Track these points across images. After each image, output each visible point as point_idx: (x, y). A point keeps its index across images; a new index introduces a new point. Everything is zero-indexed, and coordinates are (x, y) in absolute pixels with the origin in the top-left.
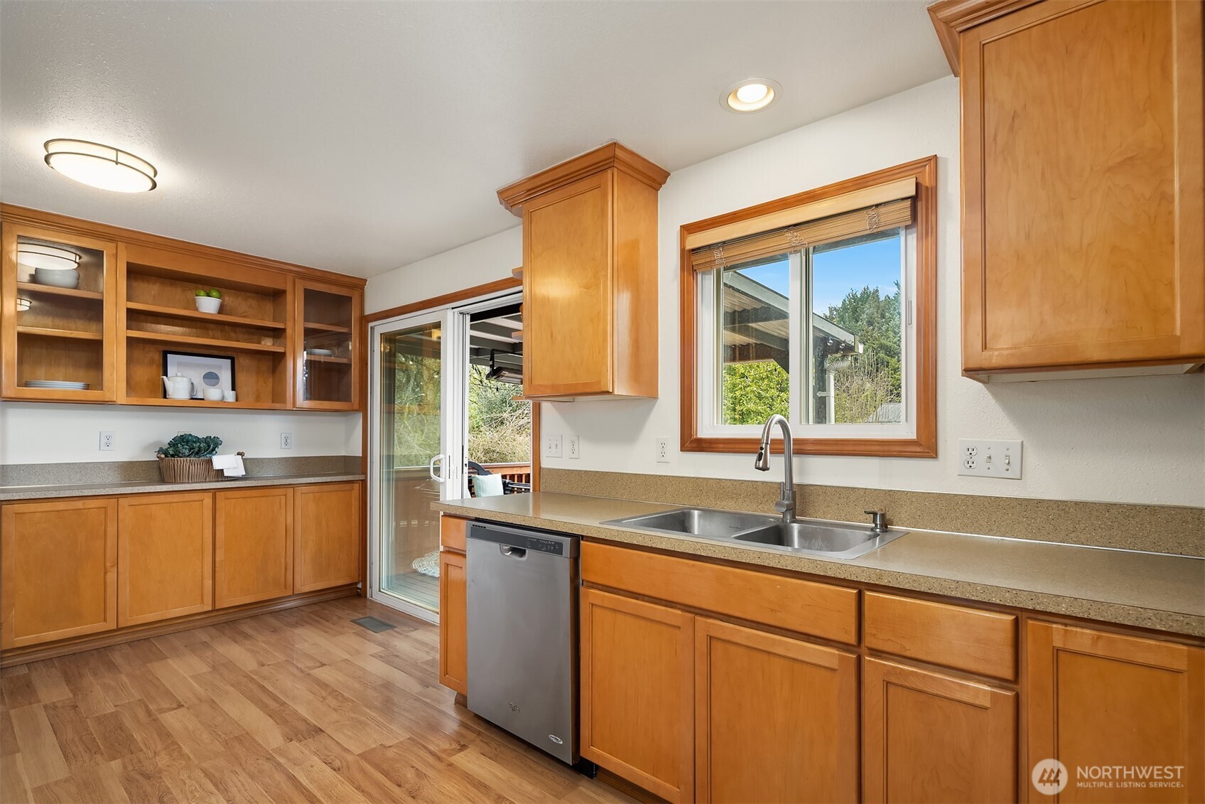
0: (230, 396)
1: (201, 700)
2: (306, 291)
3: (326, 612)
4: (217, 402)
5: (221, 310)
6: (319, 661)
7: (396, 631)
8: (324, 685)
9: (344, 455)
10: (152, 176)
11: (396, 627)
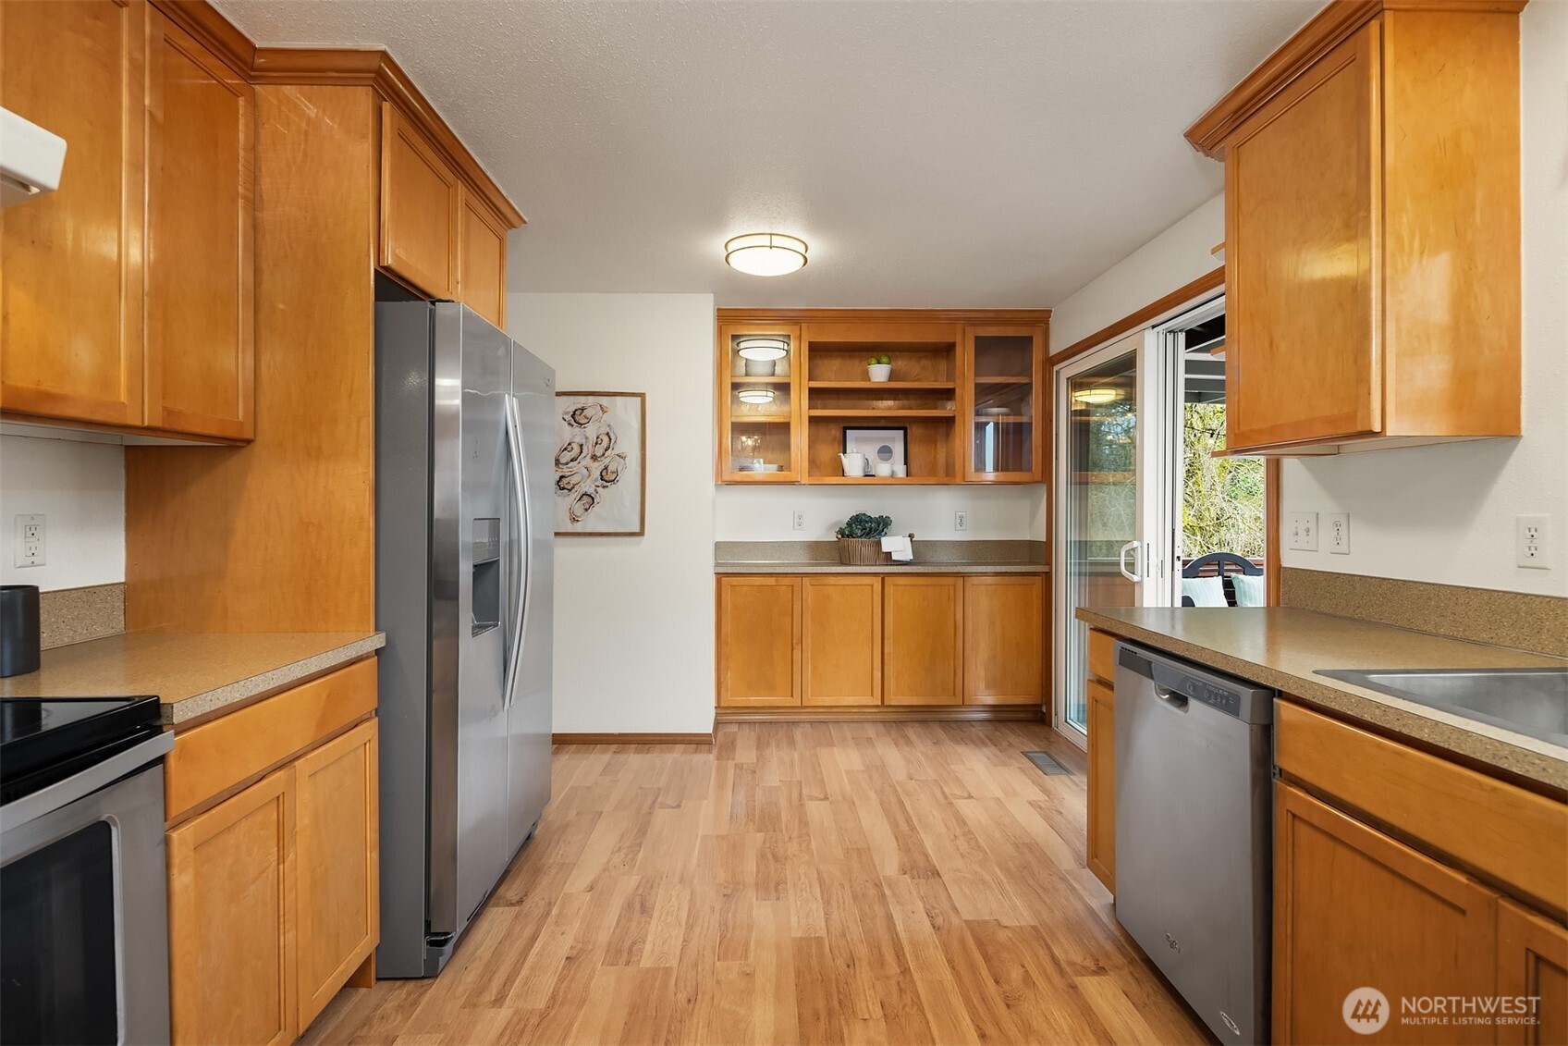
0: (900, 470)
1: (844, 798)
2: (977, 338)
3: (998, 733)
4: (886, 478)
5: (893, 376)
6: (968, 792)
7: (1071, 780)
8: (962, 822)
9: (1029, 539)
10: (804, 253)
11: (1074, 774)
